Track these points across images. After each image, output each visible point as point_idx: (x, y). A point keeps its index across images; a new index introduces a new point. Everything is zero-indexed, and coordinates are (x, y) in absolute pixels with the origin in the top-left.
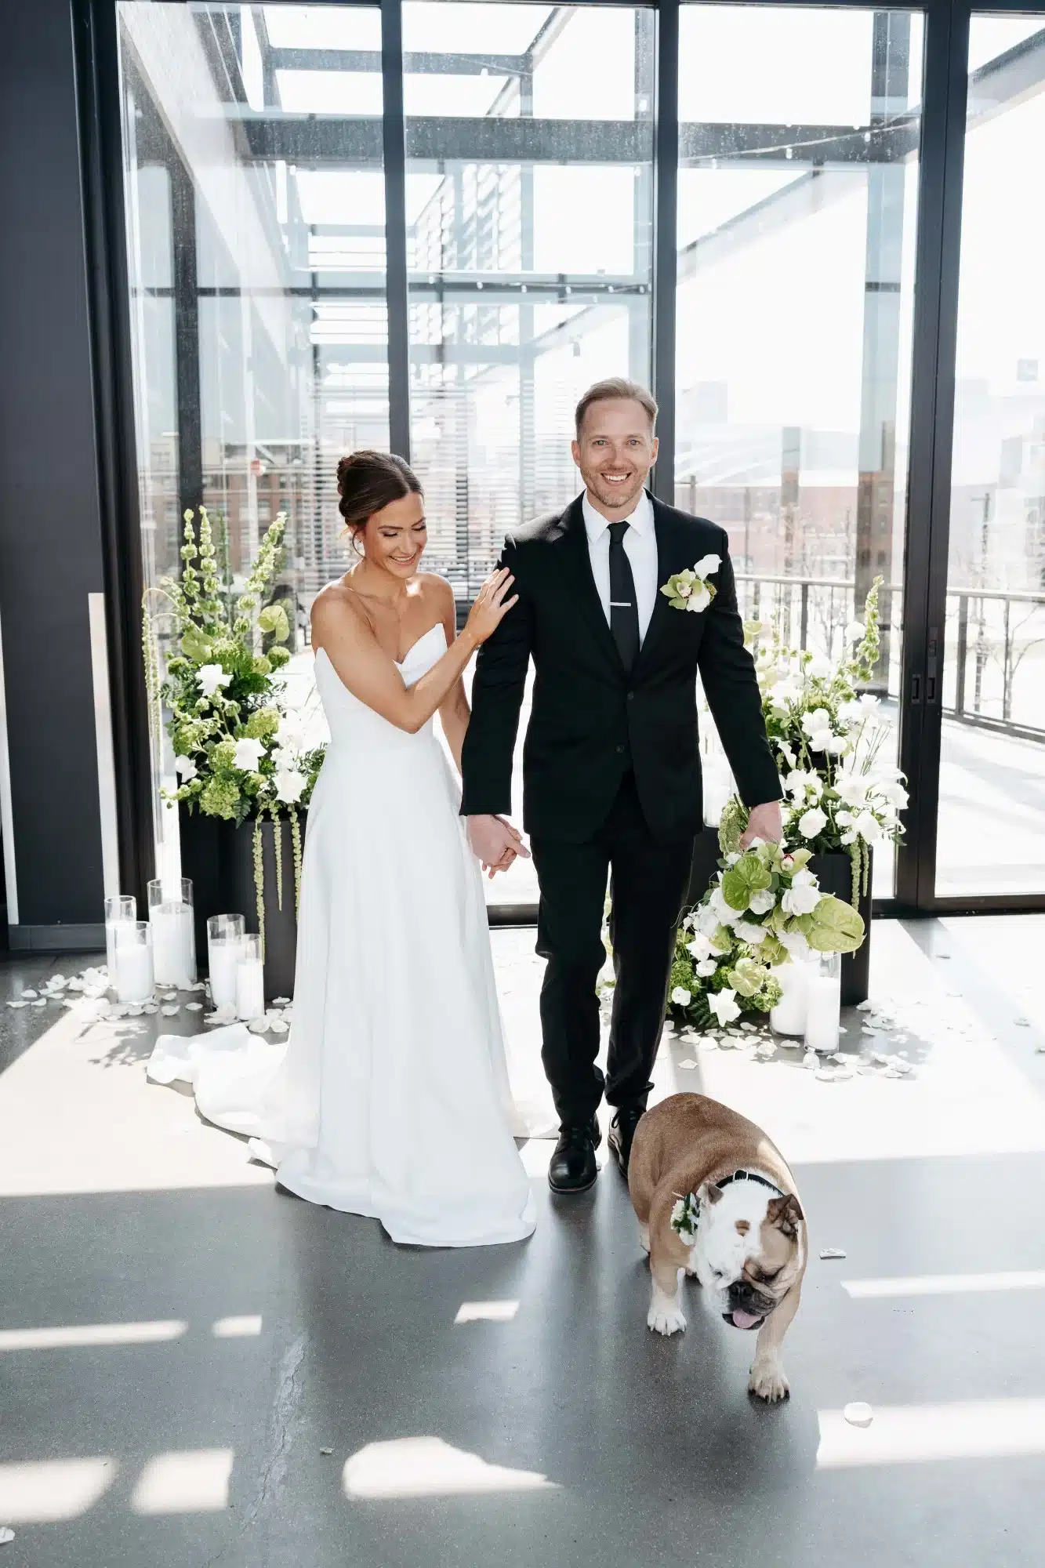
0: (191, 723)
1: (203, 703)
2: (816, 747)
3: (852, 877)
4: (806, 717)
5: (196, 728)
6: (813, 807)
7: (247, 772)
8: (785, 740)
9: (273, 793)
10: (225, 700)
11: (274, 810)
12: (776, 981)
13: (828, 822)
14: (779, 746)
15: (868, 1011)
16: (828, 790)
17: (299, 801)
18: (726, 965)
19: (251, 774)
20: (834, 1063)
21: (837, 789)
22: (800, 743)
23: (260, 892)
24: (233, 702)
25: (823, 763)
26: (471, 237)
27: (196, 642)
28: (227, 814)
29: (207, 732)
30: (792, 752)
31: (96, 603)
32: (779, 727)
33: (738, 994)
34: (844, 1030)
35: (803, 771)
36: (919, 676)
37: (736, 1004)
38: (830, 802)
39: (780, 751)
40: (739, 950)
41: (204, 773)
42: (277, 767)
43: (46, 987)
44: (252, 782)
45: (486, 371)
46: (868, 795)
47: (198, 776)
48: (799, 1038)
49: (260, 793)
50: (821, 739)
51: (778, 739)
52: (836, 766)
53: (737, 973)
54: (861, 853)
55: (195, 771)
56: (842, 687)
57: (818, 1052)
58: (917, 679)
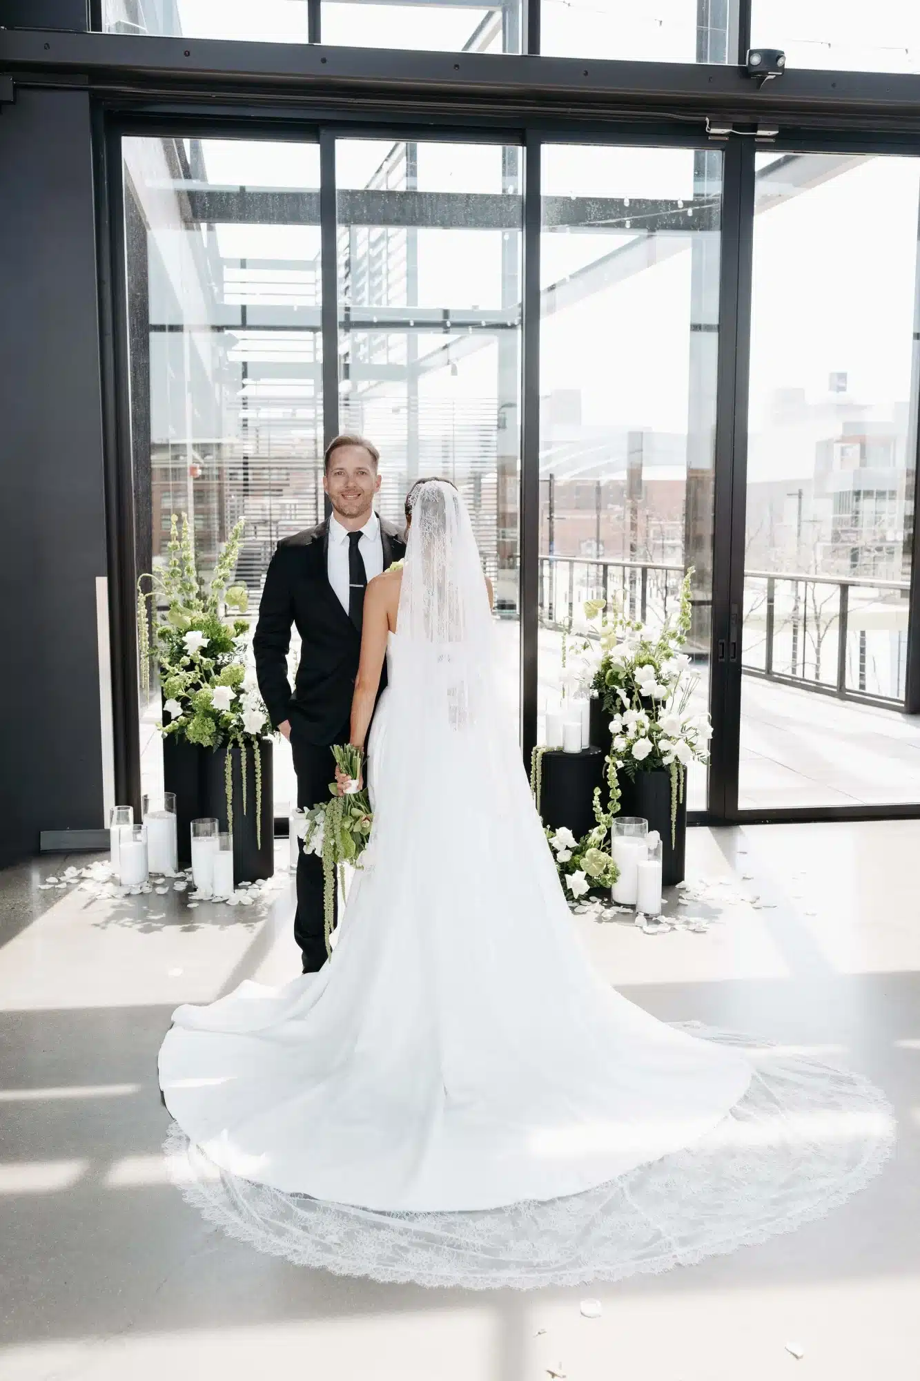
0: (178, 674)
1: (186, 660)
2: (644, 693)
3: (671, 789)
4: (638, 671)
5: (180, 679)
6: (642, 737)
7: (222, 710)
8: (622, 688)
9: (240, 727)
10: (202, 658)
11: (241, 740)
12: (614, 864)
13: (653, 748)
14: (618, 692)
15: (684, 889)
16: (653, 725)
17: (260, 732)
18: (579, 854)
19: (224, 712)
20: (658, 922)
21: (660, 723)
22: (634, 691)
23: (230, 802)
24: (209, 659)
25: (649, 705)
26: (363, 274)
27: (179, 613)
28: (207, 742)
29: (190, 682)
30: (627, 696)
31: (102, 583)
32: (617, 678)
33: (587, 875)
34: (665, 902)
35: (635, 711)
36: (724, 641)
37: (586, 882)
38: (655, 733)
39: (618, 696)
40: (588, 842)
41: (188, 712)
42: (244, 707)
43: (64, 875)
44: (225, 718)
45: (376, 385)
46: (683, 728)
47: (183, 715)
48: (633, 907)
49: (231, 726)
50: (649, 687)
51: (616, 687)
52: (659, 706)
53: (586, 859)
54: (678, 771)
55: (180, 711)
56: (664, 649)
57: (646, 915)
58: (723, 644)
